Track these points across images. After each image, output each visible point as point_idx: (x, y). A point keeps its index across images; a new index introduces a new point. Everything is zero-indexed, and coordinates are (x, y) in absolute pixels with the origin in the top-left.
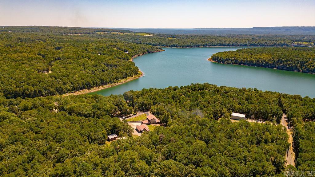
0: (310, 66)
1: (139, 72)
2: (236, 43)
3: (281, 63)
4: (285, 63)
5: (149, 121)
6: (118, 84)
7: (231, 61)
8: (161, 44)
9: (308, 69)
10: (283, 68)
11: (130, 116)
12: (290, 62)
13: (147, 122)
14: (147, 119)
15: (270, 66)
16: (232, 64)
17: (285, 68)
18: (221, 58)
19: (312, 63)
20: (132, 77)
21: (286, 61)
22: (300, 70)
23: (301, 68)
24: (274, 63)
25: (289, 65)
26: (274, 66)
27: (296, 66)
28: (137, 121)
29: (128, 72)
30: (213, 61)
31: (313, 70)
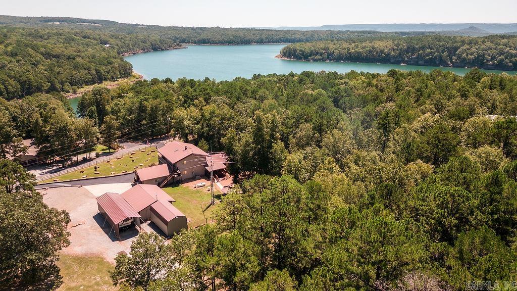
0: (467, 55)
1: (133, 74)
2: (312, 37)
3: (413, 54)
4: (421, 52)
5: (173, 167)
6: (76, 96)
7: (321, 55)
8: (178, 39)
9: (464, 59)
10: (417, 62)
11: (85, 161)
12: (429, 50)
13: (163, 171)
14: (163, 160)
15: (392, 61)
16: (323, 61)
17: (420, 62)
18: (301, 51)
19: (468, 49)
20: (116, 82)
21: (423, 48)
22: (449, 63)
23: (451, 59)
24: (400, 54)
25: (428, 55)
26: (400, 59)
27: (441, 57)
28: (113, 174)
29: (103, 69)
30: (286, 59)
31: (473, 62)
